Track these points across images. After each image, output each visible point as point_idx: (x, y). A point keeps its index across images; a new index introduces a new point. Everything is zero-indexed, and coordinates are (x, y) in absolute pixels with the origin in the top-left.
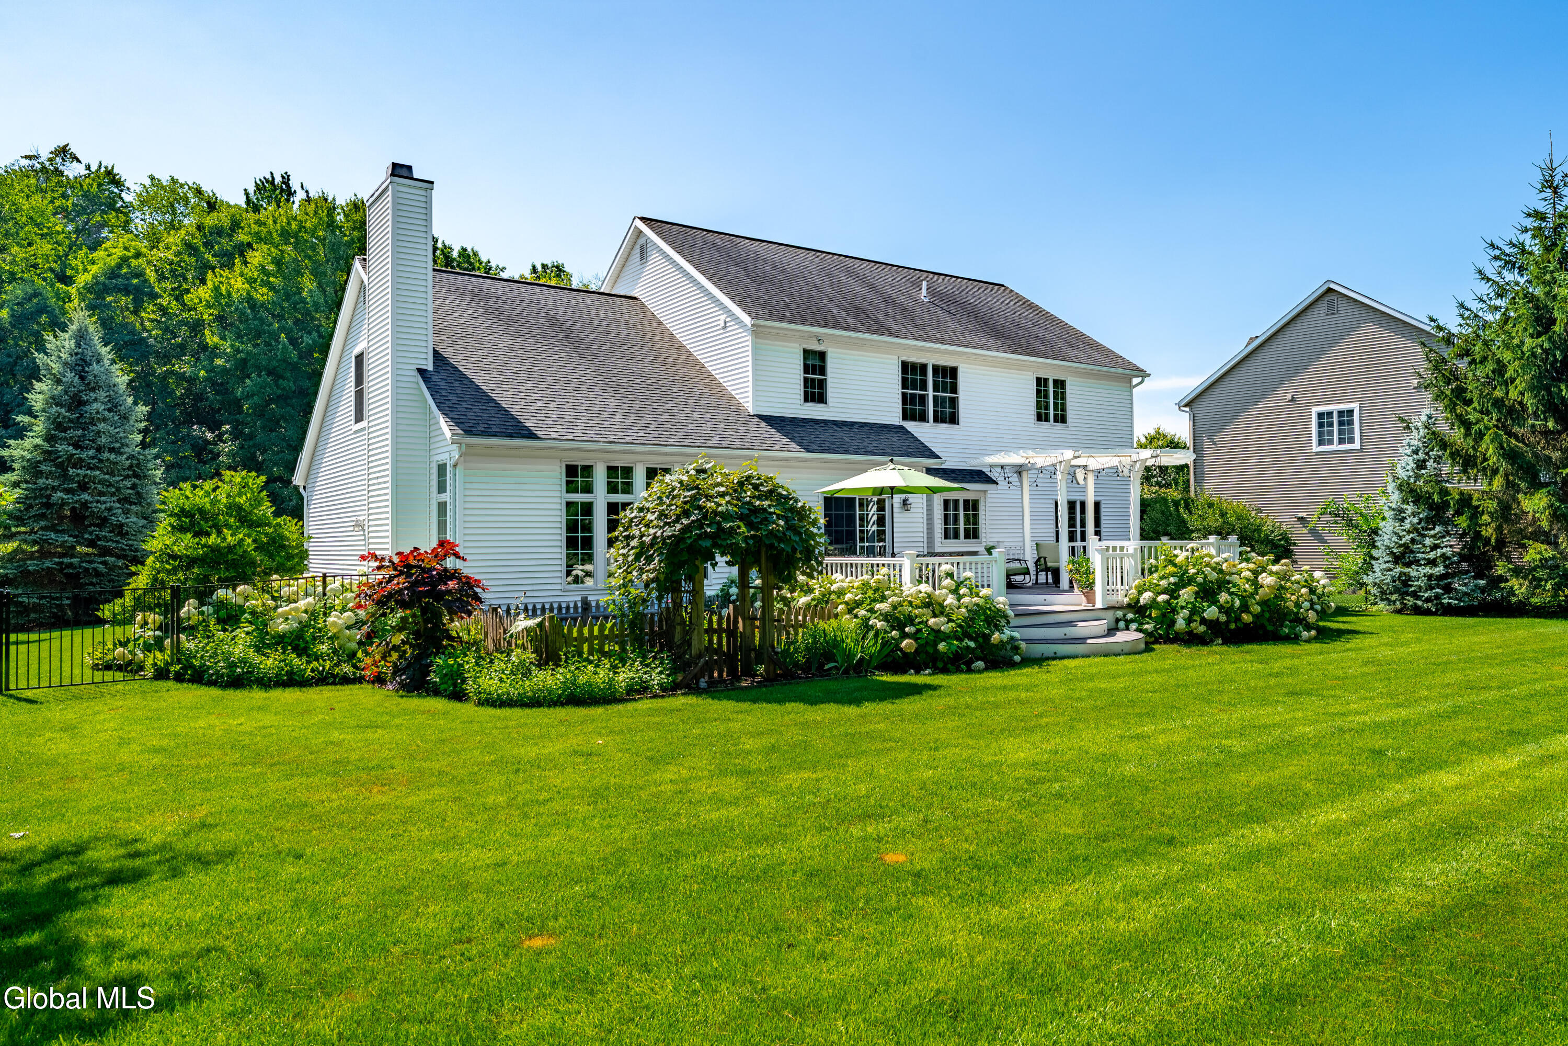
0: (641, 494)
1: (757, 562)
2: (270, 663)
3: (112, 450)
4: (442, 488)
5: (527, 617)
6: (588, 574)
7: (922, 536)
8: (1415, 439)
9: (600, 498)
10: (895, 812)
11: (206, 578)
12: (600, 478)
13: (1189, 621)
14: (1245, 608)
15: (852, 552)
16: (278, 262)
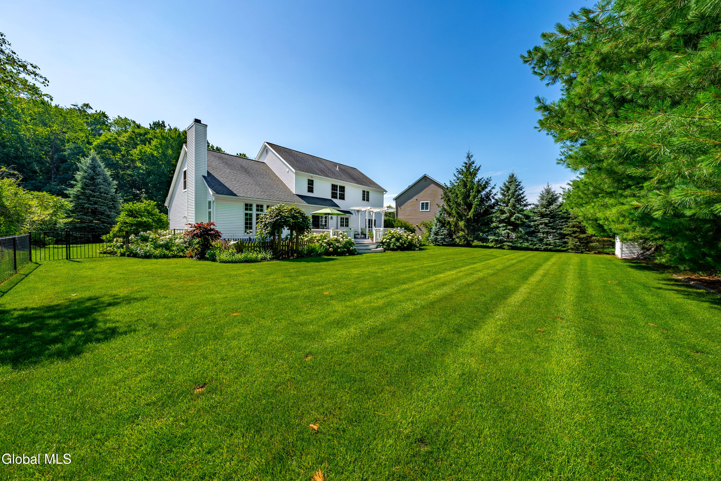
0: (265, 211)
1: (295, 229)
2: (157, 252)
3: (105, 193)
4: (210, 208)
5: (234, 241)
6: (251, 232)
7: (335, 226)
8: (440, 209)
9: (254, 212)
10: (326, 284)
11: (137, 229)
12: (254, 208)
13: (393, 246)
14: (405, 243)
15: (319, 228)
16: (161, 144)
